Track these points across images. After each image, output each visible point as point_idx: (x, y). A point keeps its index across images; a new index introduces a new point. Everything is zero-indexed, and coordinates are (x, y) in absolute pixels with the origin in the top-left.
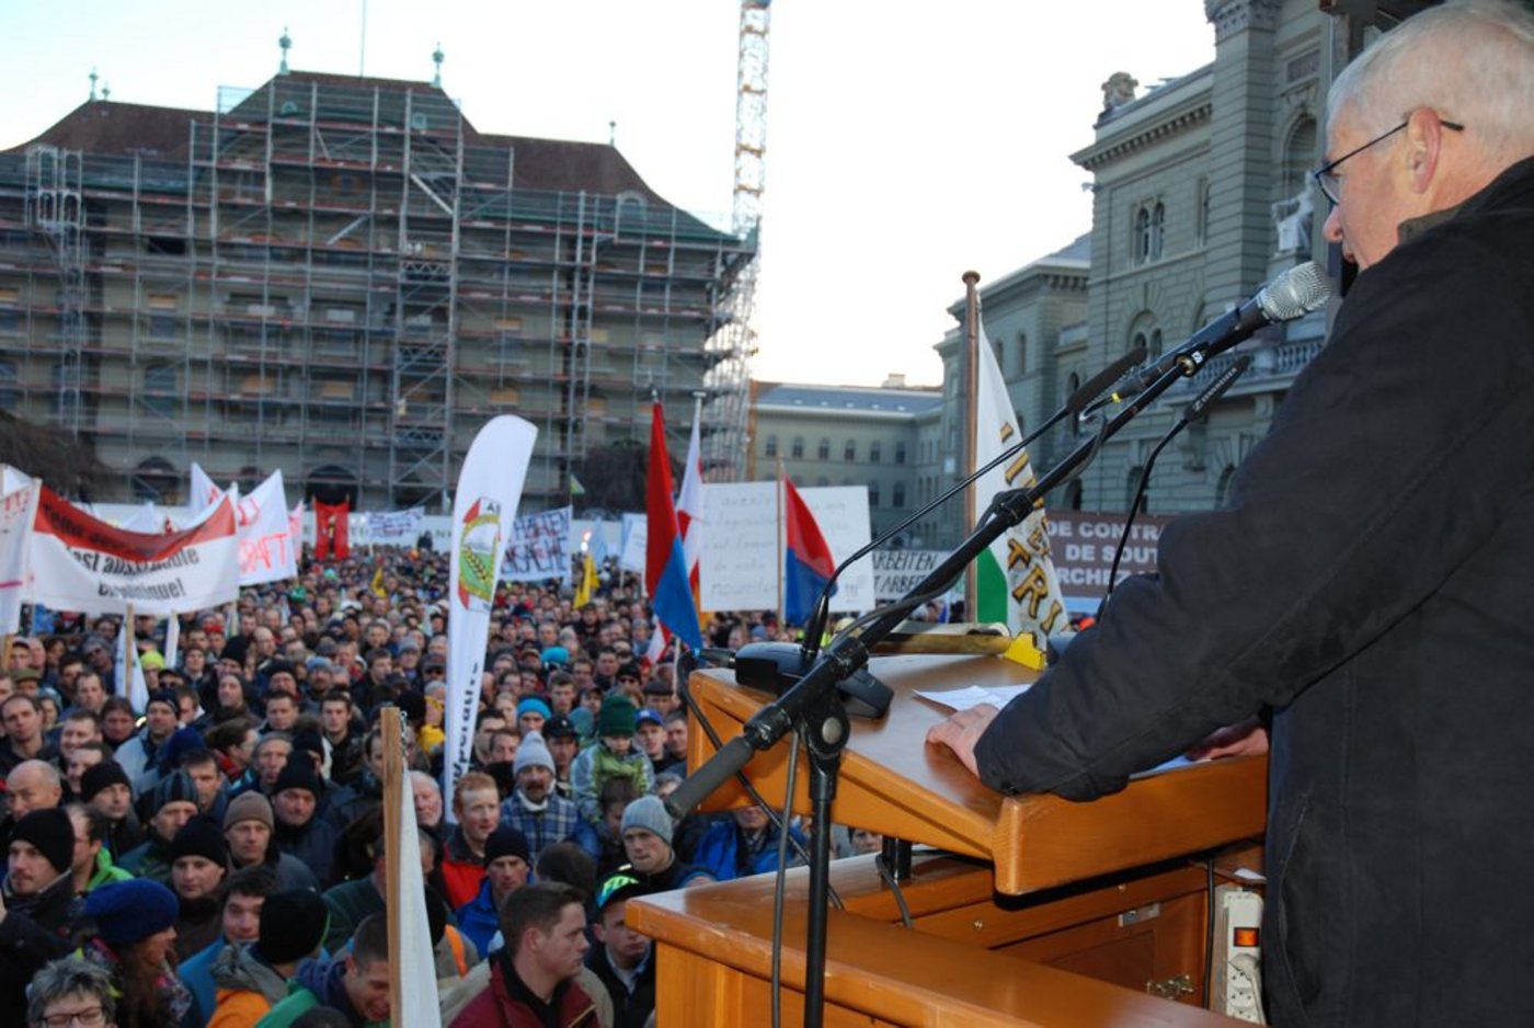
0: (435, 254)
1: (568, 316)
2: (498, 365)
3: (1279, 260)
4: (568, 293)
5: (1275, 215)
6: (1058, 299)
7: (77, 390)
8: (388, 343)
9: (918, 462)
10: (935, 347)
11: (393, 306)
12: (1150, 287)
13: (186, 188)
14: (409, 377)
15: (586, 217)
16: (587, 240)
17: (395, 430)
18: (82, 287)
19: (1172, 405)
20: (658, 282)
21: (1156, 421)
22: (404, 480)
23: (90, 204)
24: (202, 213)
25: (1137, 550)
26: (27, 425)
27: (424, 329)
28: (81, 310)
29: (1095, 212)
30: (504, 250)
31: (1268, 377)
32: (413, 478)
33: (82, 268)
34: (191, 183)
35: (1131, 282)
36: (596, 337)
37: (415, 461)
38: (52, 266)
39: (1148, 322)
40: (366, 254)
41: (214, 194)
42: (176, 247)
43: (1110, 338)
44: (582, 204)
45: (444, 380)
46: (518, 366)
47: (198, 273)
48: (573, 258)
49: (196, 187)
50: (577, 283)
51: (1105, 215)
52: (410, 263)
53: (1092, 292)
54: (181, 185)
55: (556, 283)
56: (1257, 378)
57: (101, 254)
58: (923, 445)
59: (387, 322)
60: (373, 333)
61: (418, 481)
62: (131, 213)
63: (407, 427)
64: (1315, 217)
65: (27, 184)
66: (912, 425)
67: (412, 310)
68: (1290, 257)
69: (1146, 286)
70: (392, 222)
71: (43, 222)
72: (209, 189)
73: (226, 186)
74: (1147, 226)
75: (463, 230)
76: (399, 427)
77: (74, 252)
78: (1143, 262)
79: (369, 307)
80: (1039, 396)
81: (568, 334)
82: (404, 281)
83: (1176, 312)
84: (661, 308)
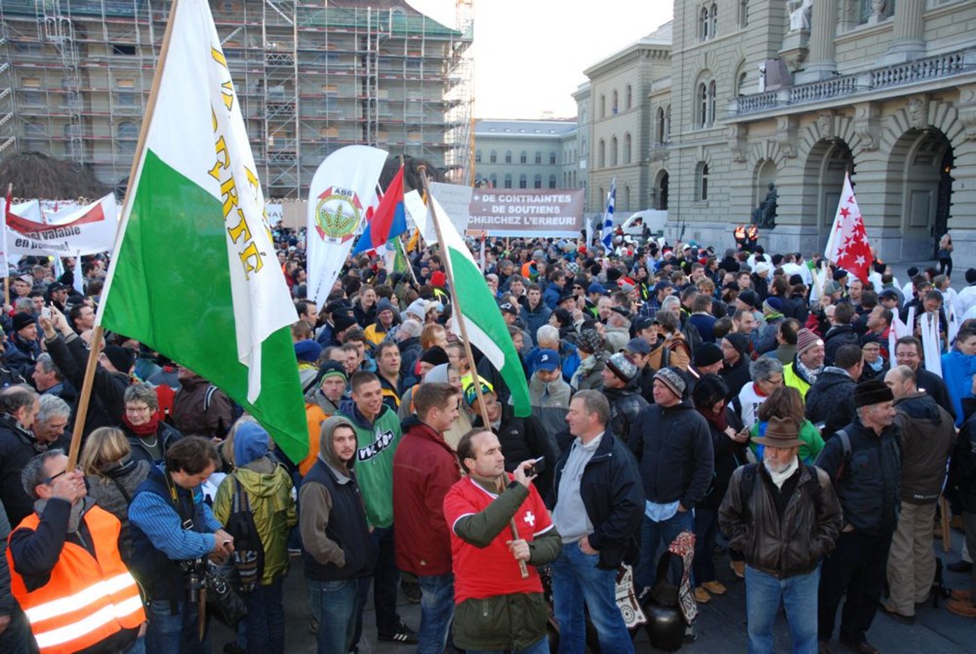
0: (285, 49)
1: (364, 83)
2: (325, 114)
3: (790, 36)
4: (363, 69)
5: (788, 8)
6: (650, 64)
7: (80, 139)
8: (259, 103)
9: (563, 163)
10: (572, 95)
11: (261, 81)
12: (709, 54)
13: (133, 13)
14: (274, 123)
15: (372, 23)
16: (374, 37)
17: (268, 155)
18: (78, 76)
19: (727, 125)
20: (416, 61)
21: (713, 134)
22: (274, 184)
23: (77, 25)
24: (144, 28)
25: (524, 207)
26: (54, 160)
27: (280, 94)
28: (78, 91)
29: (675, 11)
30: (324, 45)
31: (786, 106)
32: (279, 182)
33: (76, 64)
34: (136, 10)
35: (697, 52)
36: (380, 94)
37: (280, 172)
38: (58, 64)
39: (707, 75)
40: (244, 50)
41: (150, 16)
42: (130, 50)
43: (685, 86)
44: (369, 15)
45: (294, 123)
46: (336, 114)
47: (145, 66)
48: (366, 48)
49: (139, 12)
50: (368, 63)
51: (681, 12)
52: (270, 54)
53: (673, 59)
54: (130, 11)
55: (356, 64)
56: (778, 107)
57: (86, 56)
58: (566, 153)
59: (258, 90)
60: (251, 98)
61: (282, 184)
62: (102, 30)
63: (275, 153)
64: (813, 9)
65: (37, 13)
66: (559, 141)
67: (272, 83)
68: (797, 34)
69: (706, 54)
70: (258, 30)
71: (49, 37)
72: (147, 13)
73: (156, 11)
74: (706, 18)
75: (299, 33)
76: (270, 153)
77: (70, 54)
78: (704, 40)
79: (247, 83)
80: (640, 122)
81: (364, 94)
82: (266, 65)
83: (724, 70)
84: (418, 77)
